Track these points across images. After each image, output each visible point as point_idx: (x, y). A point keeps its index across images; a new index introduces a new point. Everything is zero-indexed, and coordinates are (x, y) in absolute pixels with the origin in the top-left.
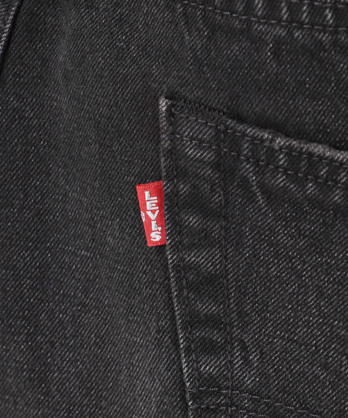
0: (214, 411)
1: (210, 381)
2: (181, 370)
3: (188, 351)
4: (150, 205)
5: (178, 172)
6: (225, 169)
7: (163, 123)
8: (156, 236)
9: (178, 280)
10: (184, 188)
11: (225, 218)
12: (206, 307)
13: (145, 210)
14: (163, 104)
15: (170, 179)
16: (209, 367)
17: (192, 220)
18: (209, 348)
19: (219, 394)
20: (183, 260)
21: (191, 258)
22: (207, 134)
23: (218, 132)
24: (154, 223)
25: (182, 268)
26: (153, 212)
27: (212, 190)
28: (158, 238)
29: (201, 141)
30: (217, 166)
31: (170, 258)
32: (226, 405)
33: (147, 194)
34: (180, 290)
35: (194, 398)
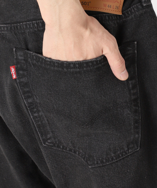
0: (33, 108)
1: (31, 103)
2: (25, 103)
3: (25, 99)
4: (13, 70)
5: (18, 63)
6: (26, 60)
7: (14, 53)
8: (14, 77)
9: (20, 85)
10: (19, 66)
11: (27, 71)
12: (26, 89)
13: (12, 72)
14: (14, 49)
15: (16, 65)
16: (30, 101)
17: (21, 72)
18: (29, 97)
19: (33, 105)
20: (20, 81)
21: (22, 80)
22: (22, 54)
23: (24, 53)
24: (14, 74)
25: (20, 83)
26: (14, 72)
27: (24, 65)
28: (15, 77)
29: (21, 55)
30: (24, 60)
31: (18, 81)
32: (35, 106)
33: (12, 68)
34: (21, 87)
35: (29, 107)
